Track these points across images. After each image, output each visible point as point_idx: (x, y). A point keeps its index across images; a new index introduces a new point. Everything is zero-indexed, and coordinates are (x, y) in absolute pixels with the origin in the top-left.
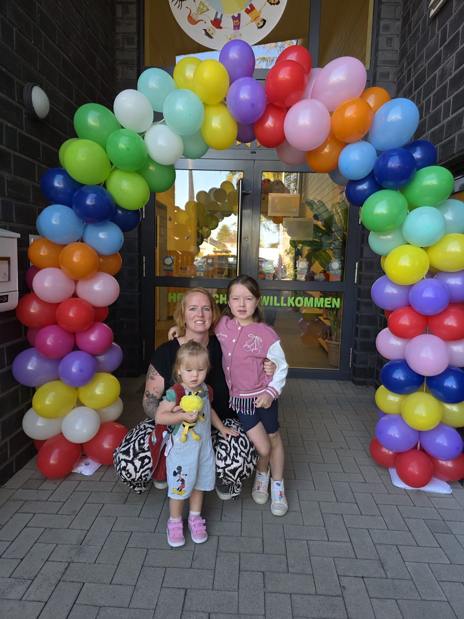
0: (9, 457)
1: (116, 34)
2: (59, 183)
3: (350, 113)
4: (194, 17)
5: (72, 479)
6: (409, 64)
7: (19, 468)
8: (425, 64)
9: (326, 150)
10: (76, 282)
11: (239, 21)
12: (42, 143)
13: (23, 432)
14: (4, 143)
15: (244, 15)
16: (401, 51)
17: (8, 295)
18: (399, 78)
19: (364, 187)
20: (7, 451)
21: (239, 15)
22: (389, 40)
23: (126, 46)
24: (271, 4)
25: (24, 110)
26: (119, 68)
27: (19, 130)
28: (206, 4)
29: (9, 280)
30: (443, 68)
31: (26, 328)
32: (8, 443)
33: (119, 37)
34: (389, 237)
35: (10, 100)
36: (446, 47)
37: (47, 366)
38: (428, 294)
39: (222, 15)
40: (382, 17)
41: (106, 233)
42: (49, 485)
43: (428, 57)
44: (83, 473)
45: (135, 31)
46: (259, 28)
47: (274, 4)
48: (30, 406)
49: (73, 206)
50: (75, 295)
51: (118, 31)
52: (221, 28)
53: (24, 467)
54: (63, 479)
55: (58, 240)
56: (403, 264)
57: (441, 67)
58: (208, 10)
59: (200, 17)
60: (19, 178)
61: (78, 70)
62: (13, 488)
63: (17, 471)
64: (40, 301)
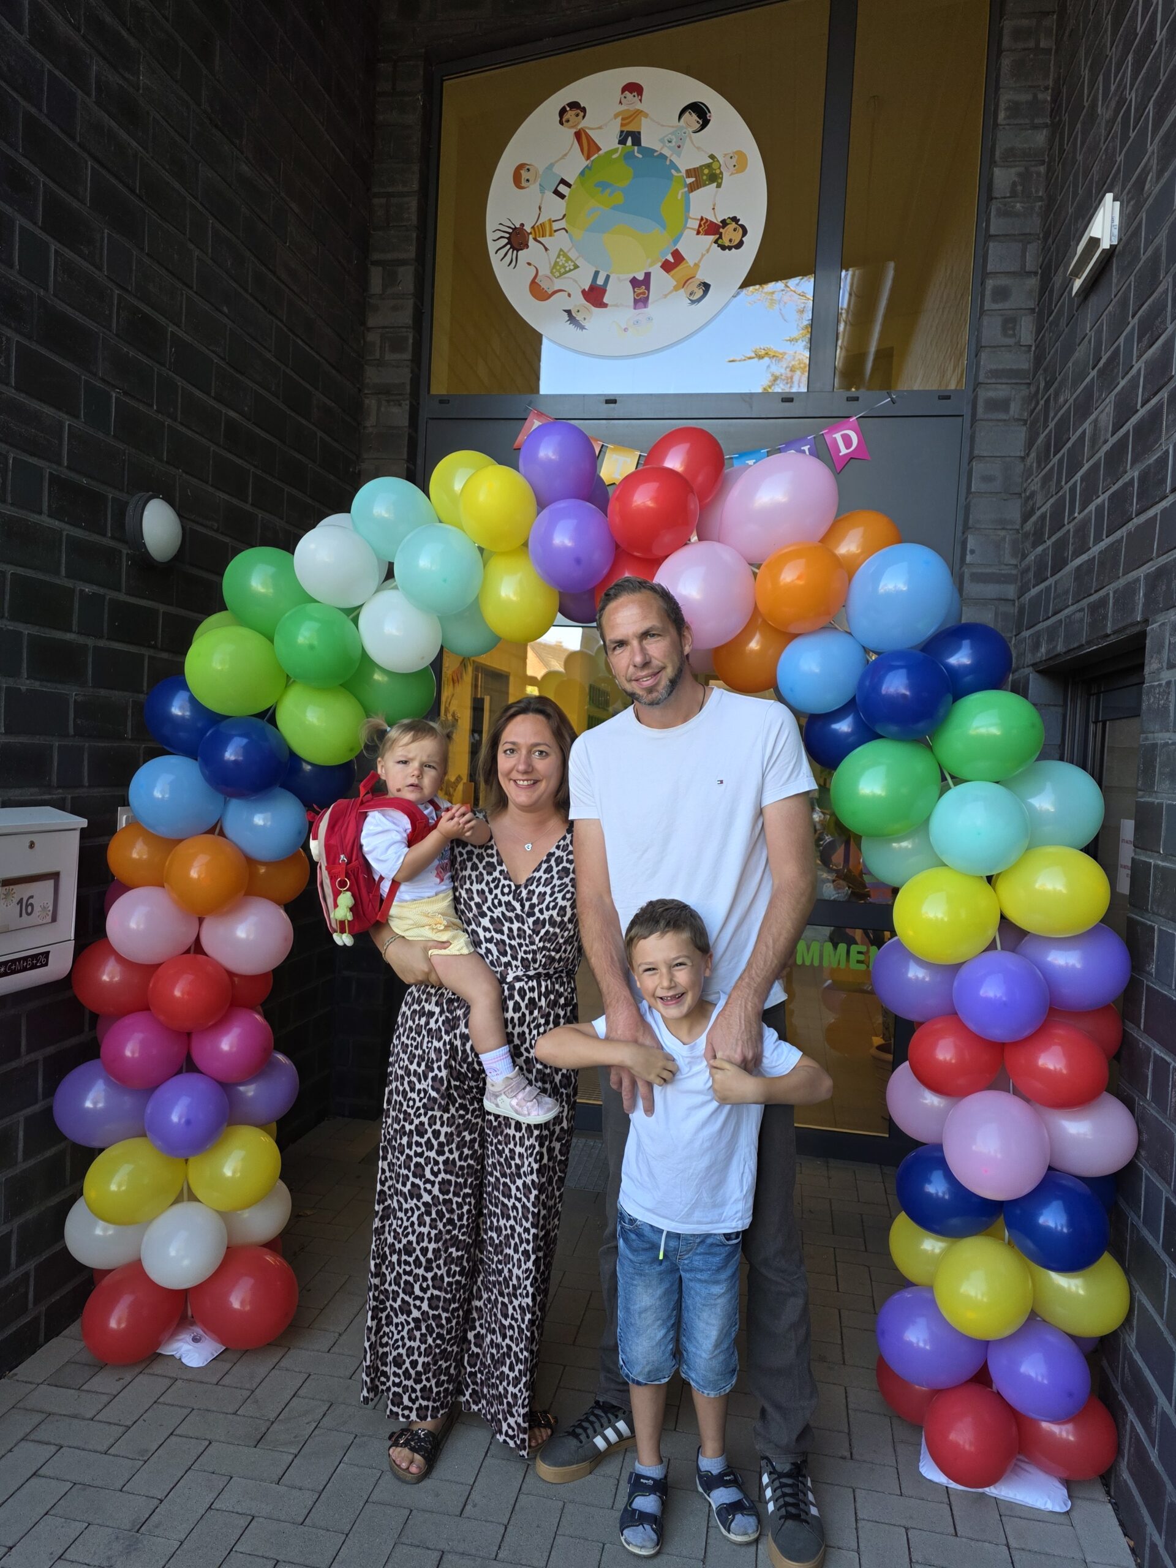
0: (30, 1305)
1: (369, 329)
2: (181, 708)
3: (789, 576)
4: (544, 285)
5: (159, 1372)
6: (1048, 386)
7: (53, 1332)
8: (1069, 398)
9: (754, 645)
10: (201, 920)
11: (648, 288)
12: (162, 608)
13: (65, 1251)
14: (75, 628)
15: (658, 275)
16: (1037, 347)
17: (48, 953)
18: (1032, 411)
19: (844, 726)
20: (26, 1294)
21: (648, 275)
22: (1010, 324)
23: (387, 357)
24: (723, 248)
25: (125, 552)
26: (371, 403)
27: (111, 594)
28: (573, 255)
29: (54, 919)
30: (1096, 421)
31: (95, 1017)
32: (32, 1274)
33: (373, 337)
34: (904, 844)
35: (95, 538)
36: (1101, 373)
37: (128, 1101)
38: (992, 990)
39: (608, 277)
40: (990, 268)
41: (269, 815)
42: (105, 1382)
43: (1075, 386)
44: (184, 1361)
45: (409, 321)
46: (693, 302)
47: (730, 248)
48: (80, 1193)
49: (199, 758)
50: (197, 947)
51: (371, 323)
52: (605, 306)
53: (66, 1332)
54: (138, 1370)
55: (163, 831)
56: (931, 915)
57: (1093, 417)
58: (576, 267)
59: (558, 284)
60: (103, 692)
61: (263, 434)
62: (30, 1380)
63: (47, 1340)
64: (121, 960)
